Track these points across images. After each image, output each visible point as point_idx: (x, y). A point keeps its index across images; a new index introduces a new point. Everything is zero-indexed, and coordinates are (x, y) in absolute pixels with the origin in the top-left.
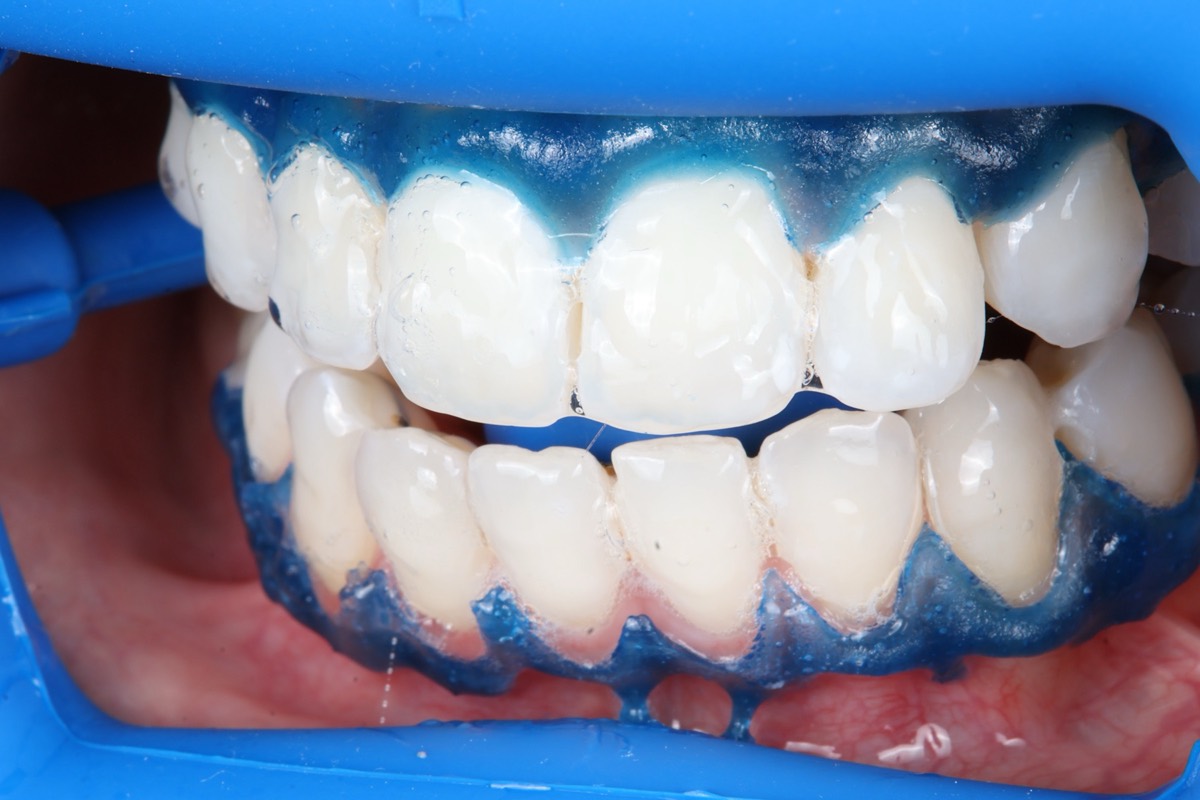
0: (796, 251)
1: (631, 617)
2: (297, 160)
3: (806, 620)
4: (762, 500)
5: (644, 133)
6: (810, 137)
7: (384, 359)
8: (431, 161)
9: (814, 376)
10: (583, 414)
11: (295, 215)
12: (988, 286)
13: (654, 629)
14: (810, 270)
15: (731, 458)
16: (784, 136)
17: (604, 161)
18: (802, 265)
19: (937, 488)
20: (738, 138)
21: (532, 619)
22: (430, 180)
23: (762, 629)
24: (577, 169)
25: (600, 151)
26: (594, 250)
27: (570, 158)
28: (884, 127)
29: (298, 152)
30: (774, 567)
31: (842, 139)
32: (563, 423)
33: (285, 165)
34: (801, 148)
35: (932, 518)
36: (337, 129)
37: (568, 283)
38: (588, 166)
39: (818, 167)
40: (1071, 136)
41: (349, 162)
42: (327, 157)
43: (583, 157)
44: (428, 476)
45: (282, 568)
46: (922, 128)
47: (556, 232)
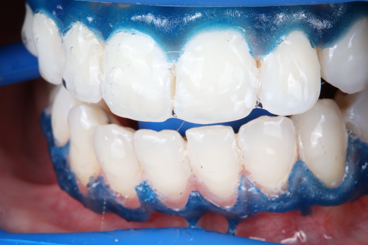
0: (253, 58)
1: (193, 192)
2: (73, 27)
3: (255, 193)
4: (240, 149)
5: (198, 15)
6: (258, 16)
7: (104, 99)
8: (121, 26)
9: (260, 103)
10: (176, 117)
11: (72, 48)
12: (322, 71)
13: (201, 196)
14: (258, 64)
15: (229, 134)
16: (249, 16)
17: (184, 25)
18: (255, 63)
19: (303, 145)
20: (232, 16)
21: (157, 193)
22: (121, 33)
23: (240, 196)
24: (174, 28)
25: (182, 21)
26: (180, 57)
27: (172, 24)
28: (285, 12)
29: (73, 25)
30: (244, 173)
31: (270, 17)
32: (169, 120)
33: (68, 30)
34: (255, 20)
35: (301, 156)
36: (87, 16)
37: (171, 69)
38: (178, 27)
39: (261, 27)
40: (351, 16)
41: (91, 28)
42: (83, 26)
43: (176, 24)
44: (120, 141)
45: (66, 178)
46: (298, 13)
47: (166, 51)
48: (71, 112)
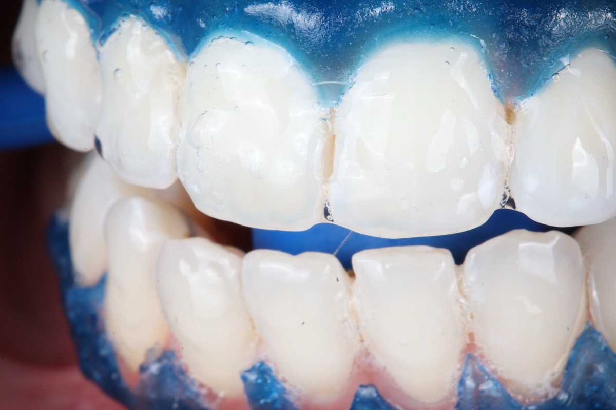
0: (499, 101)
1: (363, 386)
2: (121, 28)
3: (495, 393)
4: (465, 297)
6: (513, 14)
7: (182, 180)
8: (223, 26)
9: (510, 197)
10: (332, 221)
11: (117, 70)
13: (379, 395)
14: (510, 115)
15: (443, 265)
16: (494, 12)
17: (357, 26)
18: (504, 113)
19: (599, 296)
20: (459, 12)
21: (287, 386)
22: (221, 41)
23: (461, 399)
24: (335, 32)
25: (353, 18)
26: (346, 95)
27: (330, 24)
28: (569, 8)
29: (121, 22)
30: (470, 353)
31: (538, 16)
32: (317, 229)
33: (111, 33)
34: (506, 21)
35: (594, 318)
36: (152, 3)
37: (325, 120)
39: (519, 37)
41: (160, 29)
42: (144, 25)
43: (340, 23)
44: (211, 274)
45: (95, 352)
46: (599, 10)
47: (318, 81)
48: (111, 213)
